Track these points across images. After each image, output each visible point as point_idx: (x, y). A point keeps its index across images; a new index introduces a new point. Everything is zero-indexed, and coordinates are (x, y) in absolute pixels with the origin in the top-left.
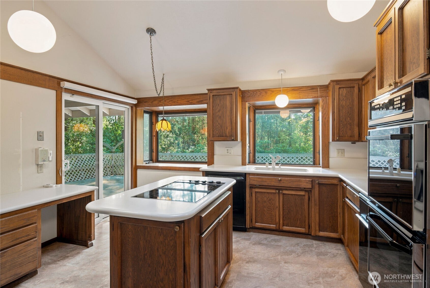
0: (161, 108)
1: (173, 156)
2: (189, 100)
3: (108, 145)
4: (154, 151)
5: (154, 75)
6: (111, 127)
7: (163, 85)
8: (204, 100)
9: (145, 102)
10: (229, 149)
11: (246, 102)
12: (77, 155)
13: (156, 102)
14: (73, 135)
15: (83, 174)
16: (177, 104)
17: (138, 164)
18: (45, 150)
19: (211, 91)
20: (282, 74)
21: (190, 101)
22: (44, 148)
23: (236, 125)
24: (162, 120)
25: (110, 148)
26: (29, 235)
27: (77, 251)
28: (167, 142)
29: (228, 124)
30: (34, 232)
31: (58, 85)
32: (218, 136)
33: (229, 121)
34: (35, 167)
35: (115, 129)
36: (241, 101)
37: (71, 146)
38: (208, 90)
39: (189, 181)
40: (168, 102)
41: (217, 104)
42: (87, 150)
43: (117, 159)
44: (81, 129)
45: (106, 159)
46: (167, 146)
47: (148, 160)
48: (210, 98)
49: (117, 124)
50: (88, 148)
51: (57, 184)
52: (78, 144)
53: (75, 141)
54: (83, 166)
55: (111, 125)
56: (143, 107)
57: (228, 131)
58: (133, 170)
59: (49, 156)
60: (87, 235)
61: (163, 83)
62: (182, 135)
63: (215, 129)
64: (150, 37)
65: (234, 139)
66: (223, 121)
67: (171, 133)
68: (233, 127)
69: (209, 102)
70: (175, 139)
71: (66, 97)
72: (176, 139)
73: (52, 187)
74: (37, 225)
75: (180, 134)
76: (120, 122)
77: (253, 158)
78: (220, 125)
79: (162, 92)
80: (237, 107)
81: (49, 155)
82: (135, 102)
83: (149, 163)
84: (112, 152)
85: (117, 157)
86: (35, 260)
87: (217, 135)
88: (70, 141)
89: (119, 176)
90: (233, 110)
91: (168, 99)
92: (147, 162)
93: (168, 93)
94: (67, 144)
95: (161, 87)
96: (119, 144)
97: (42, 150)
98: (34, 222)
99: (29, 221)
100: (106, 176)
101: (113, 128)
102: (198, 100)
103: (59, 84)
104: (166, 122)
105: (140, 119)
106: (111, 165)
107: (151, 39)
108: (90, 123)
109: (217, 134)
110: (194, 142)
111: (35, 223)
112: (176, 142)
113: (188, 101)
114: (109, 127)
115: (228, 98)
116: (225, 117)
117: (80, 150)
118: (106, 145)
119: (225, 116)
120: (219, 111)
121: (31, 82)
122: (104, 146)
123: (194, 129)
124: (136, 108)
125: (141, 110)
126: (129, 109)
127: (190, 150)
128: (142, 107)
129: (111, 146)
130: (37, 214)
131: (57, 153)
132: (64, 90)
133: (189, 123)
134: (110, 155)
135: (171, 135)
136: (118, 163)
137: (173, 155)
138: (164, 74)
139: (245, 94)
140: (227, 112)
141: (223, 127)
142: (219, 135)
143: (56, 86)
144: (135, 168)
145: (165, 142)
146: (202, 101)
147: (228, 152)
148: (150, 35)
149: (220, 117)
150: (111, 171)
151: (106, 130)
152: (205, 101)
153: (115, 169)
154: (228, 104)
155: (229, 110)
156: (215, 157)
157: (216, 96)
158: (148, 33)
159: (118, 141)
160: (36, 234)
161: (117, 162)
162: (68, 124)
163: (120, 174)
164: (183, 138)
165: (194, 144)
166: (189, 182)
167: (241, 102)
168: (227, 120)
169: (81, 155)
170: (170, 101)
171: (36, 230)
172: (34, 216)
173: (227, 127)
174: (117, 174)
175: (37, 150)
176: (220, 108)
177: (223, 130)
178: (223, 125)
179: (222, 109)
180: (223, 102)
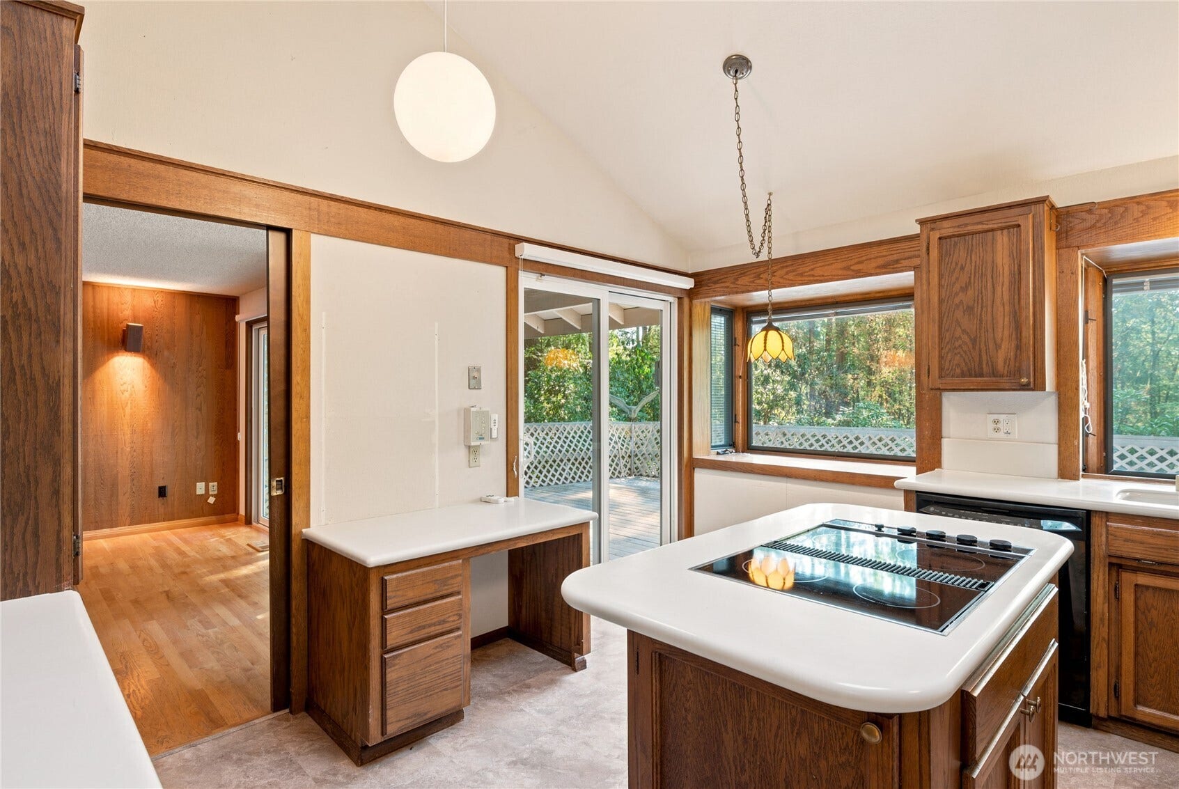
0: (760, 297)
1: (789, 436)
2: (850, 263)
3: (622, 403)
4: (740, 418)
5: (745, 196)
6: (628, 359)
7: (770, 226)
8: (905, 259)
9: (715, 283)
10: (1002, 417)
11: (1078, 247)
12: (557, 424)
13: (745, 280)
14: (549, 377)
15: (567, 469)
16: (812, 278)
17: (696, 456)
18: (483, 412)
19: (933, 226)
21: (856, 267)
22: (480, 408)
23: (1039, 332)
24: (767, 329)
25: (626, 410)
26: (444, 622)
27: (550, 676)
28: (765, 396)
29: (1003, 331)
30: (454, 615)
31: (510, 254)
32: (963, 375)
33: (1007, 319)
34: (463, 452)
35: (636, 364)
36: (1054, 247)
37: (545, 404)
38: (922, 222)
39: (876, 526)
40: (782, 277)
41: (957, 264)
42: (576, 412)
43: (642, 436)
44: (564, 364)
45: (616, 436)
46: (765, 406)
47: (723, 443)
48: (928, 249)
49: (642, 351)
50: (578, 409)
51: (507, 496)
52: (559, 398)
53: (551, 392)
54: (567, 451)
55: (628, 352)
56: (710, 297)
57: (1003, 355)
58: (683, 472)
59: (493, 427)
60: (573, 636)
61: (769, 221)
62: (809, 375)
63: (950, 349)
64: (735, 84)
65: (1029, 384)
66: (981, 320)
67: (778, 372)
68: (1024, 341)
69: (924, 264)
70: (787, 387)
71: (528, 281)
72: (792, 386)
73: (497, 502)
74: (461, 599)
75: (803, 374)
76: (647, 345)
77: (1099, 452)
78: (969, 336)
79: (766, 245)
80: (1043, 269)
81: (493, 424)
82: (688, 284)
83: (724, 453)
84: (629, 419)
85: (643, 432)
86: (458, 686)
87: (958, 371)
88: (543, 392)
89: (647, 480)
90: (1023, 283)
91: (783, 267)
92: (720, 451)
93: (782, 248)
94: (537, 399)
95: (764, 232)
96: (646, 400)
97: (477, 412)
98: (455, 589)
99: (445, 585)
100: (618, 477)
101: (631, 361)
102: (881, 261)
103: (512, 250)
104: (781, 335)
105: (701, 331)
106: (629, 452)
107: (736, 88)
108: (583, 351)
109: (958, 365)
110: (846, 395)
111: (458, 593)
112: (793, 394)
113: (847, 268)
114: (624, 358)
115: (1002, 240)
116: (989, 309)
117: (562, 412)
118: (616, 402)
119: (990, 303)
120: (964, 289)
121: (456, 249)
122: (611, 405)
123: (843, 357)
124: (691, 301)
125: (705, 305)
126: (672, 305)
127: (839, 417)
128: (707, 297)
129: (627, 403)
130: (461, 572)
131: (509, 421)
132: (521, 263)
133: (828, 341)
134: (626, 425)
135: (777, 376)
136: (645, 446)
137: (786, 432)
138: (770, 194)
139: (1071, 219)
140: (999, 289)
141: (983, 343)
142: (965, 369)
143: (506, 254)
144: (689, 466)
145: (762, 395)
146: (897, 261)
147: (996, 429)
148: (735, 76)
149: (970, 310)
150: (628, 466)
151: (617, 365)
152: (905, 263)
153: (637, 462)
154: (1002, 259)
155: (1006, 282)
156: (946, 444)
157: (953, 239)
158: (729, 73)
159: (643, 393)
160: (459, 621)
161: (642, 444)
162: (540, 354)
163: (648, 476)
164: (812, 384)
165: (845, 400)
166: (874, 529)
167: (1054, 251)
168: (1000, 319)
169: (564, 424)
170: (787, 273)
171: (461, 612)
172: (456, 576)
173: (998, 341)
174: (641, 475)
175: (467, 412)
176: (970, 278)
177: (980, 351)
178: (983, 335)
179: (976, 281)
180: (981, 255)
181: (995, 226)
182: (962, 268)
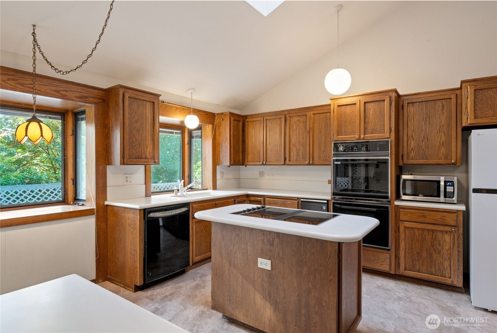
2: (59, 89)
10: (128, 175)
20: (192, 93)
32: (136, 158)
38: (121, 86)
41: (134, 111)
57: (148, 151)
66: (142, 136)
69: (122, 106)
78: (138, 142)
87: (134, 156)
102: (78, 94)
109: (134, 154)
113: (57, 91)
115: (148, 106)
119: (145, 130)
120: (136, 122)
140: (147, 125)
141: (142, 145)
142: (137, 155)
147: (127, 181)
149: (138, 130)
154: (149, 114)
155: (150, 123)
168: (148, 137)
173: (147, 145)
176: (138, 117)
177: (142, 149)
178: (142, 142)
179: (140, 120)
180: (142, 110)
181: (148, 100)
182: (136, 113)
